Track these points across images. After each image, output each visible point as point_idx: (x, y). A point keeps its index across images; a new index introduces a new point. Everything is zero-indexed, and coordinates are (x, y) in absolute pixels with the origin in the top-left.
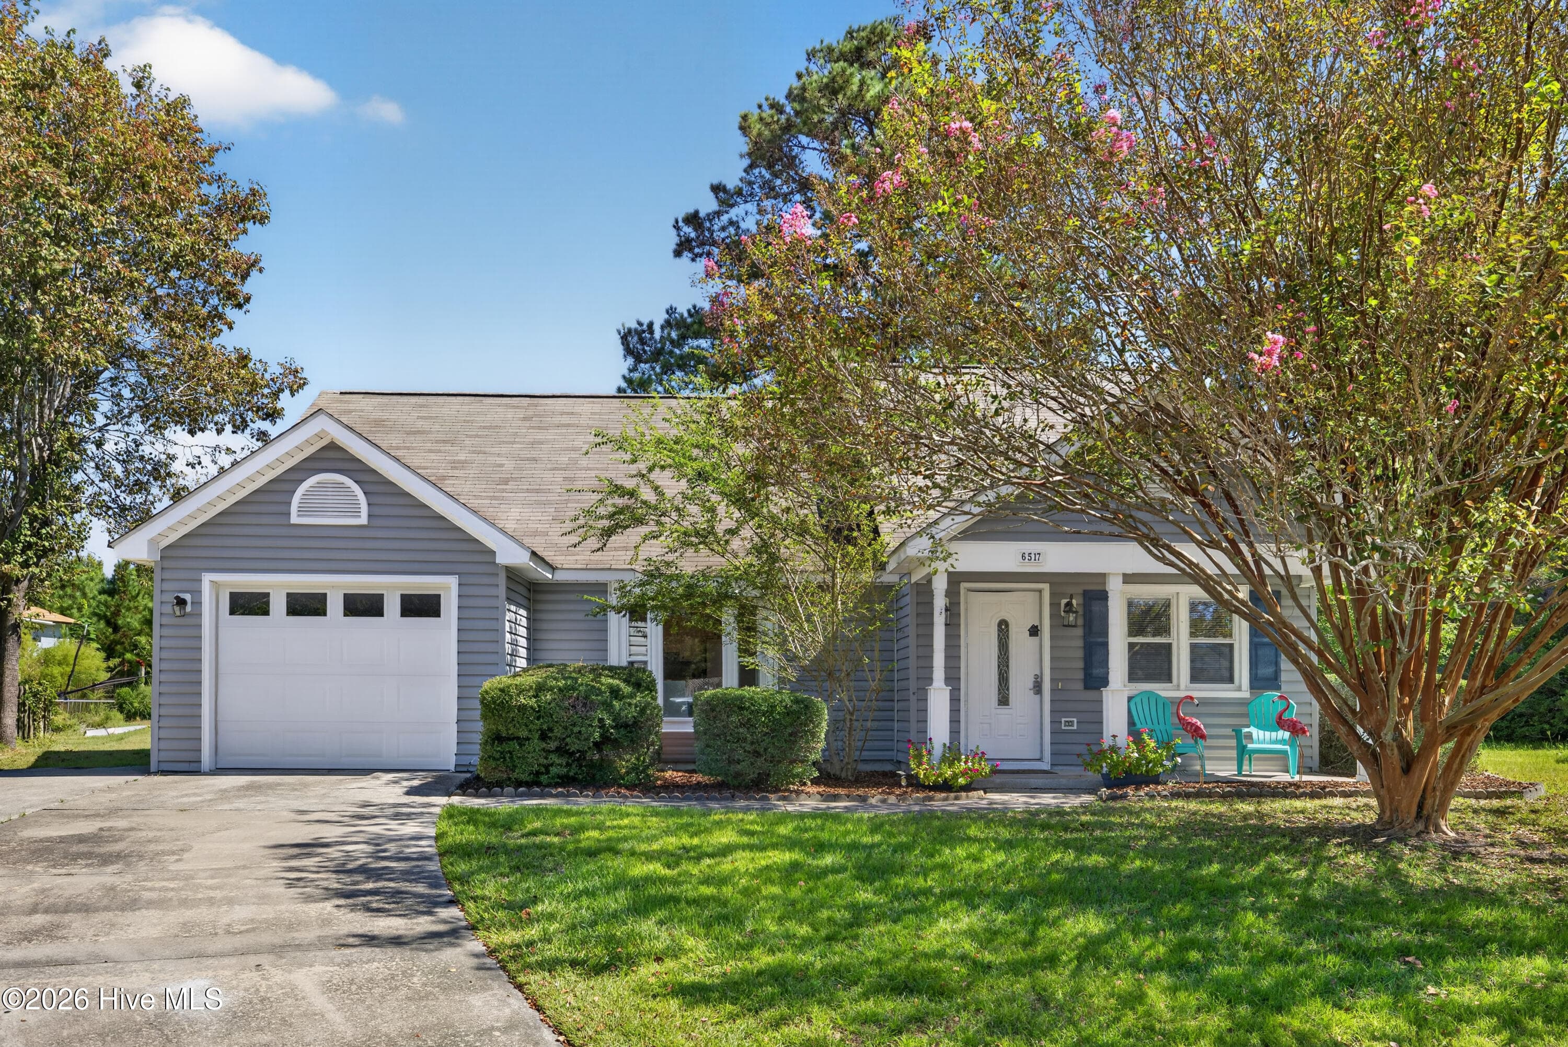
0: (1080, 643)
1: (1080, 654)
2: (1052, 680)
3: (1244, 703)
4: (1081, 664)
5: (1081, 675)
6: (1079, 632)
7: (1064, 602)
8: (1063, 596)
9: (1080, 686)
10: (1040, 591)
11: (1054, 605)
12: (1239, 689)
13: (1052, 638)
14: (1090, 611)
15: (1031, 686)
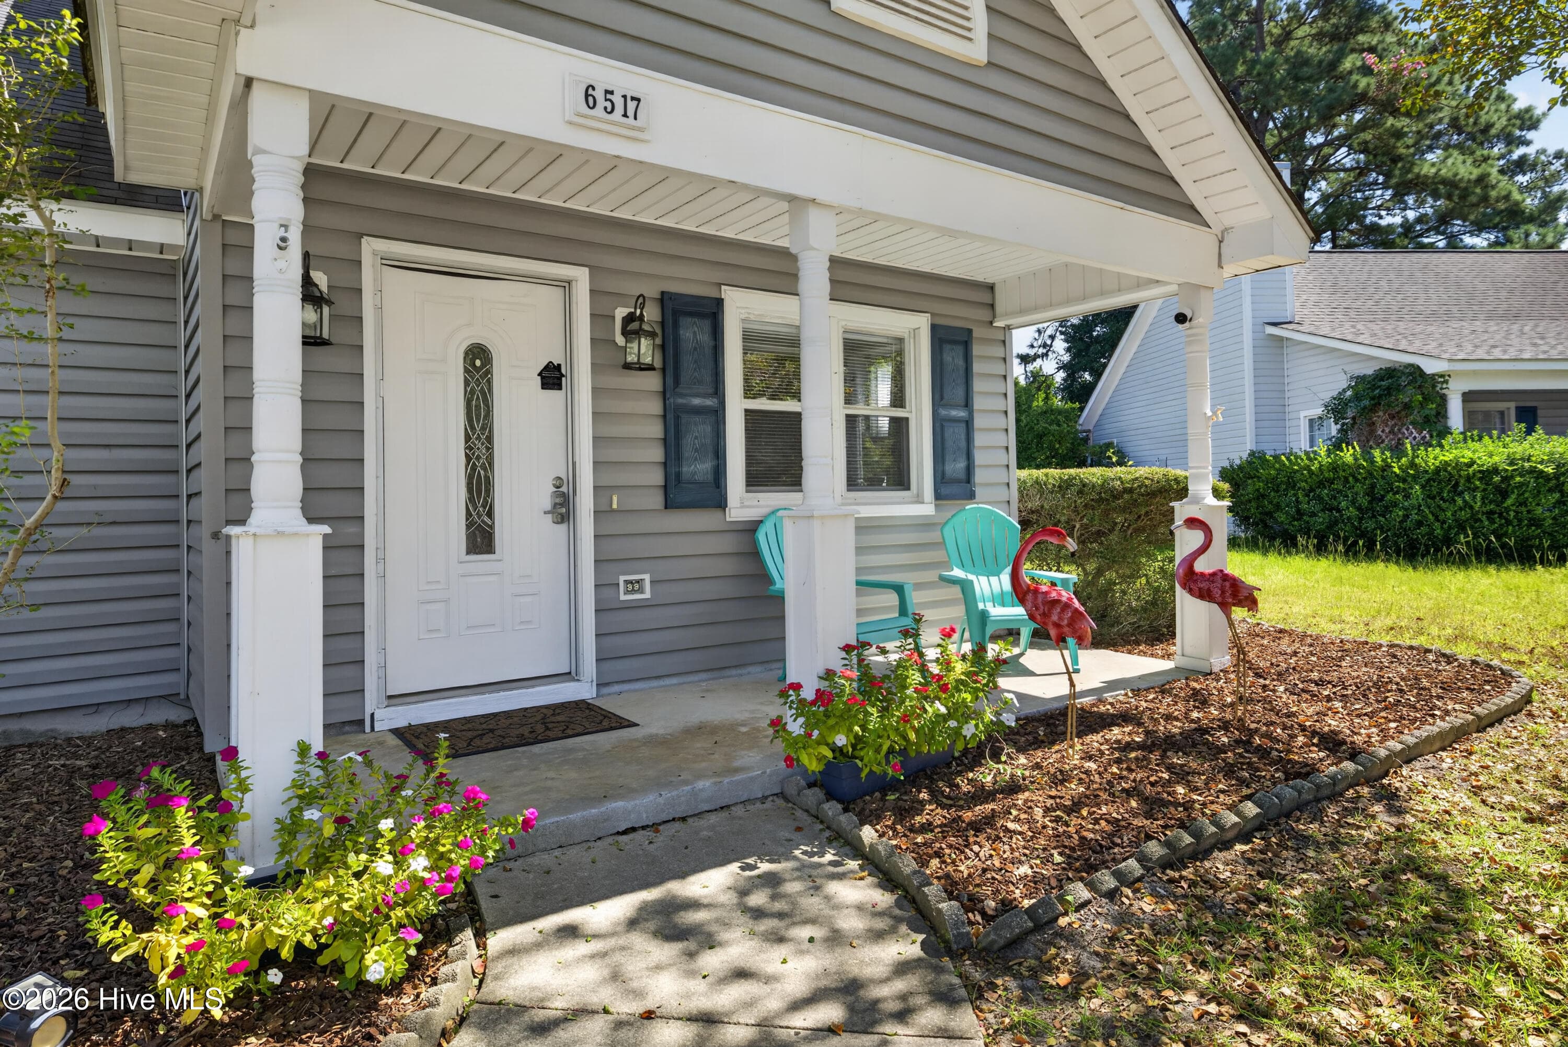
0: (655, 407)
1: (656, 430)
2: (597, 489)
3: (924, 524)
4: (656, 454)
5: (656, 477)
6: (652, 382)
7: (621, 313)
8: (619, 298)
9: (656, 500)
10: (566, 285)
11: (599, 318)
12: (919, 500)
13: (596, 391)
14: (677, 340)
15: (548, 506)
